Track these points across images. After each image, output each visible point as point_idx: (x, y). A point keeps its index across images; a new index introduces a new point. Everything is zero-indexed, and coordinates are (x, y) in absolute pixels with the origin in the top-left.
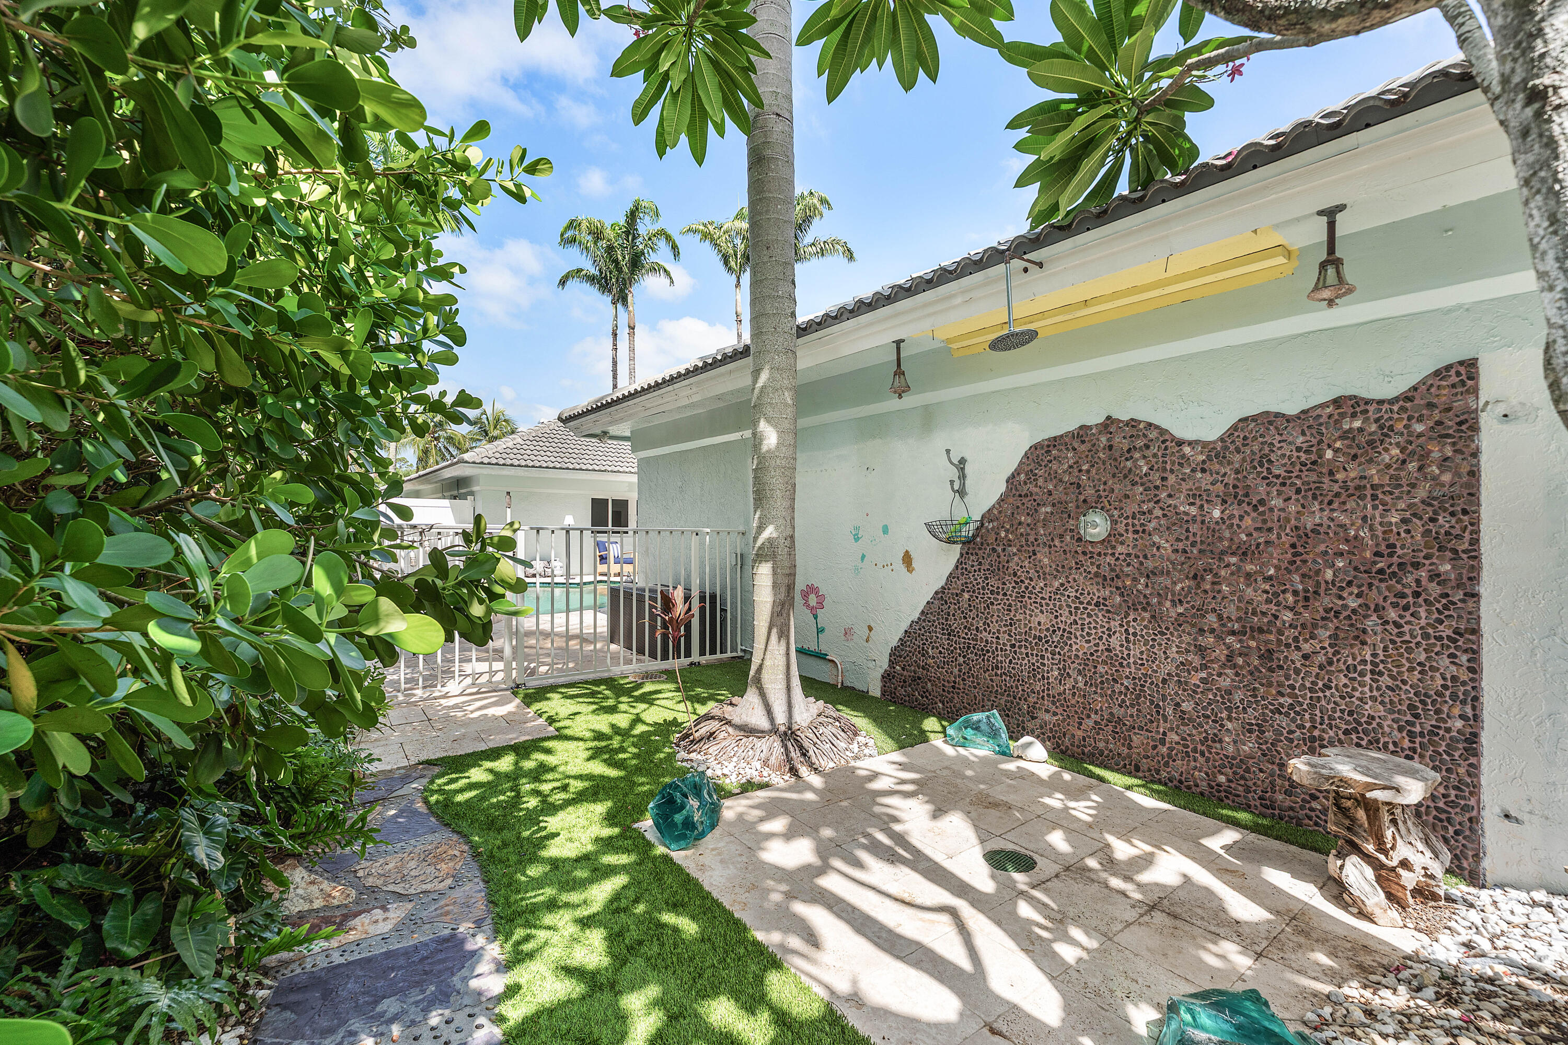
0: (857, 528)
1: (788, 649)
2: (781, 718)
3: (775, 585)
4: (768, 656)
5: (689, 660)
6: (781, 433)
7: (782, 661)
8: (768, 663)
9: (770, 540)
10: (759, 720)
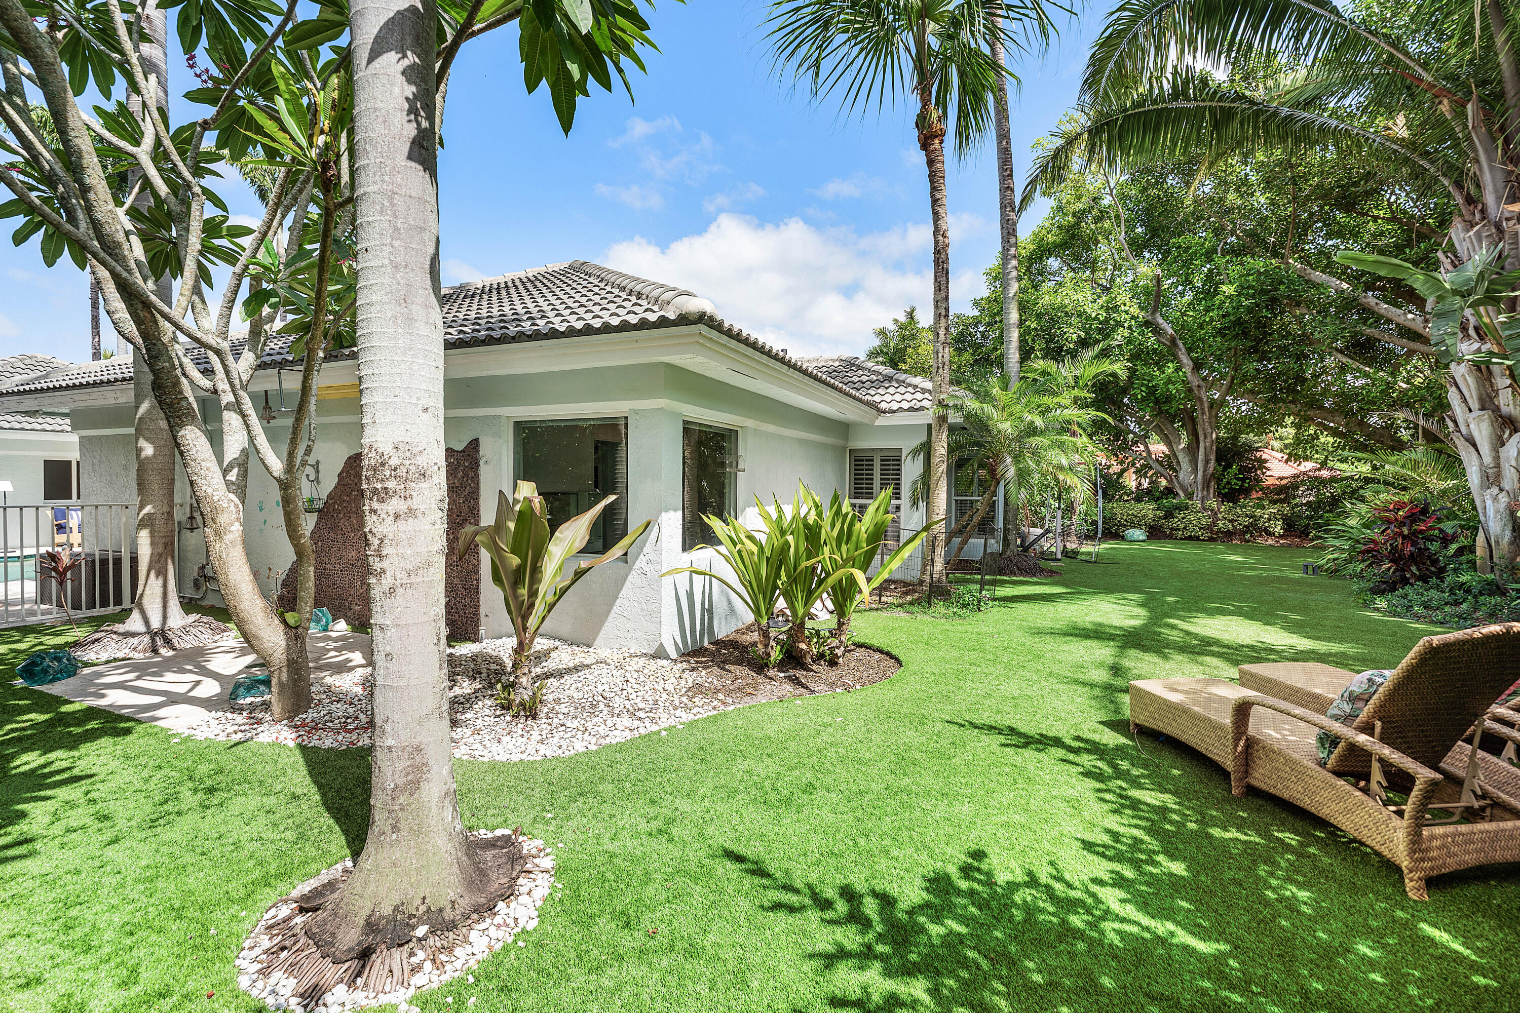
0: (261, 502)
1: (165, 586)
2: (156, 624)
3: (152, 544)
4: (147, 588)
5: (119, 608)
6: (156, 448)
7: (159, 590)
8: (147, 592)
9: (148, 514)
10: (139, 626)
